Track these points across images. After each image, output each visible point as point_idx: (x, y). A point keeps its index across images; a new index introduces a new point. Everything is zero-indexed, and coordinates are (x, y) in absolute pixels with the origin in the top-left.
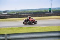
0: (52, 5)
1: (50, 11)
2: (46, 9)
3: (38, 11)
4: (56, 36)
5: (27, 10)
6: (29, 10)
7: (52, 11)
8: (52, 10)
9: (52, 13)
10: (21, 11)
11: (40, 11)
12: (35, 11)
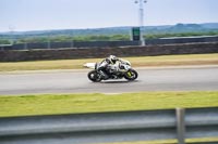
0: (142, 15)
1: (136, 38)
2: (120, 30)
3: (93, 38)
4: (158, 125)
5: (53, 33)
6: (59, 32)
7: (142, 39)
8: (142, 34)
9: (143, 44)
10: (31, 38)
11: (101, 38)
12: (83, 38)
